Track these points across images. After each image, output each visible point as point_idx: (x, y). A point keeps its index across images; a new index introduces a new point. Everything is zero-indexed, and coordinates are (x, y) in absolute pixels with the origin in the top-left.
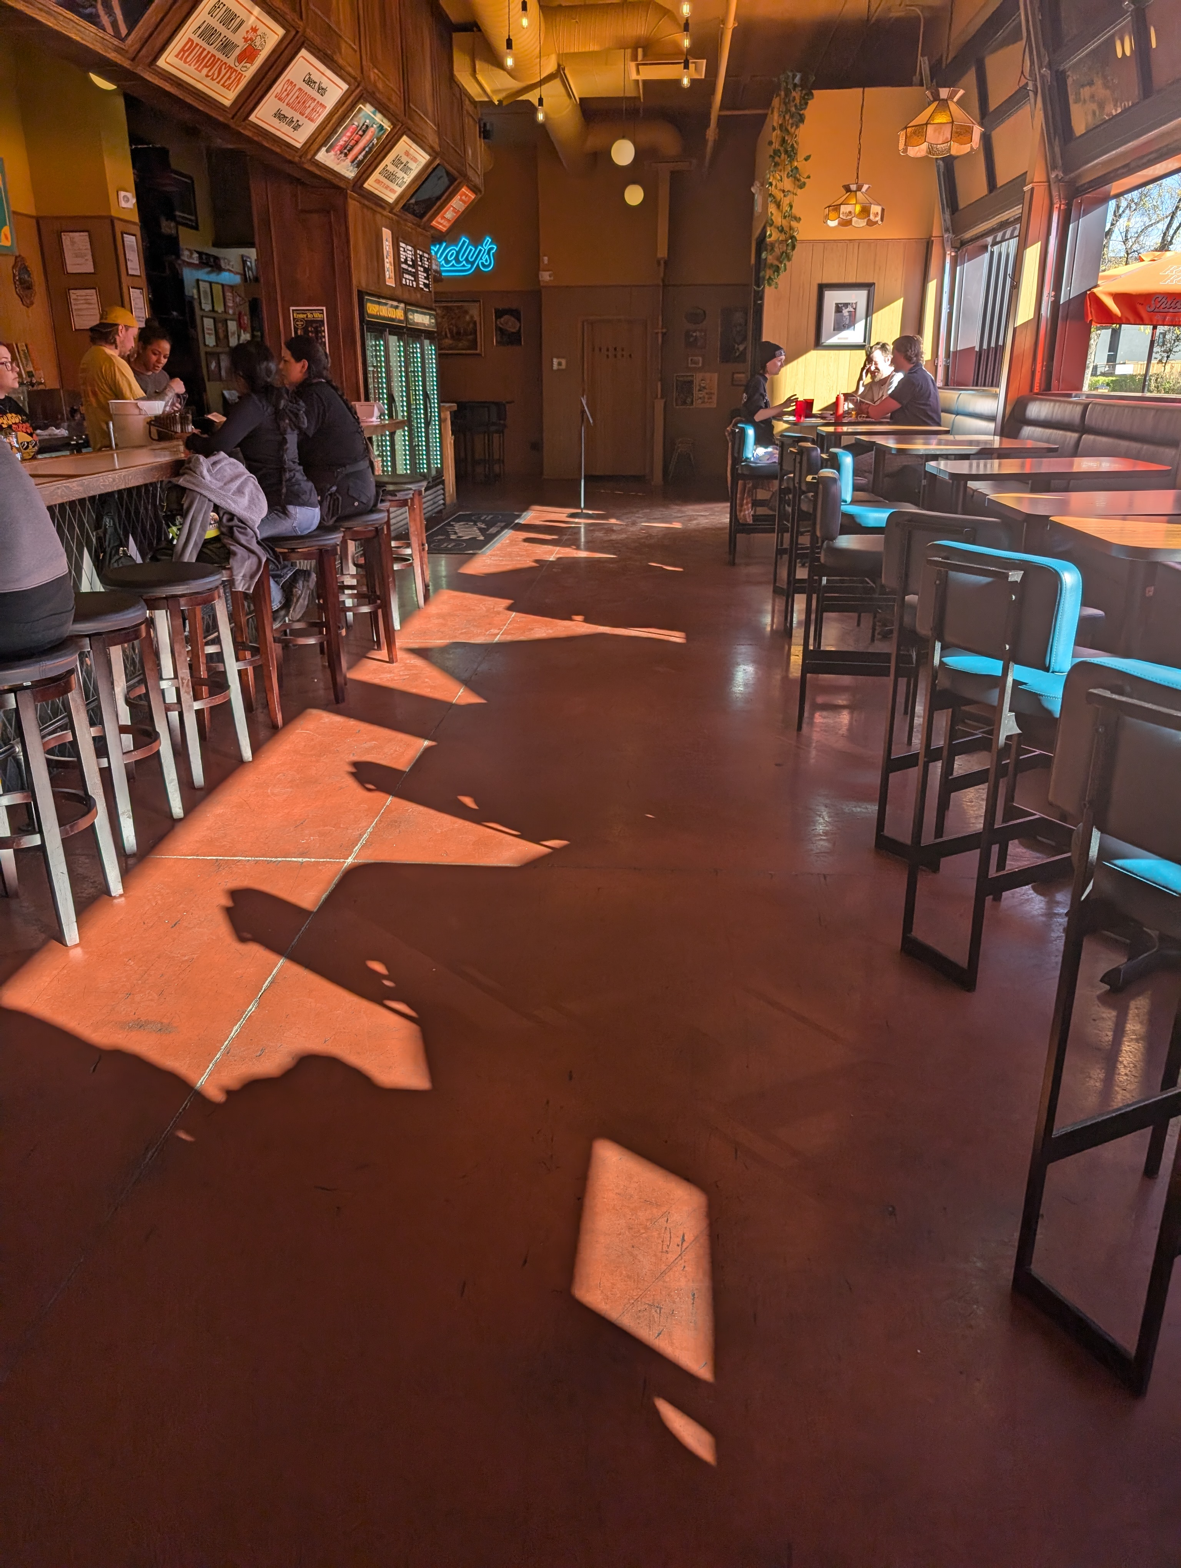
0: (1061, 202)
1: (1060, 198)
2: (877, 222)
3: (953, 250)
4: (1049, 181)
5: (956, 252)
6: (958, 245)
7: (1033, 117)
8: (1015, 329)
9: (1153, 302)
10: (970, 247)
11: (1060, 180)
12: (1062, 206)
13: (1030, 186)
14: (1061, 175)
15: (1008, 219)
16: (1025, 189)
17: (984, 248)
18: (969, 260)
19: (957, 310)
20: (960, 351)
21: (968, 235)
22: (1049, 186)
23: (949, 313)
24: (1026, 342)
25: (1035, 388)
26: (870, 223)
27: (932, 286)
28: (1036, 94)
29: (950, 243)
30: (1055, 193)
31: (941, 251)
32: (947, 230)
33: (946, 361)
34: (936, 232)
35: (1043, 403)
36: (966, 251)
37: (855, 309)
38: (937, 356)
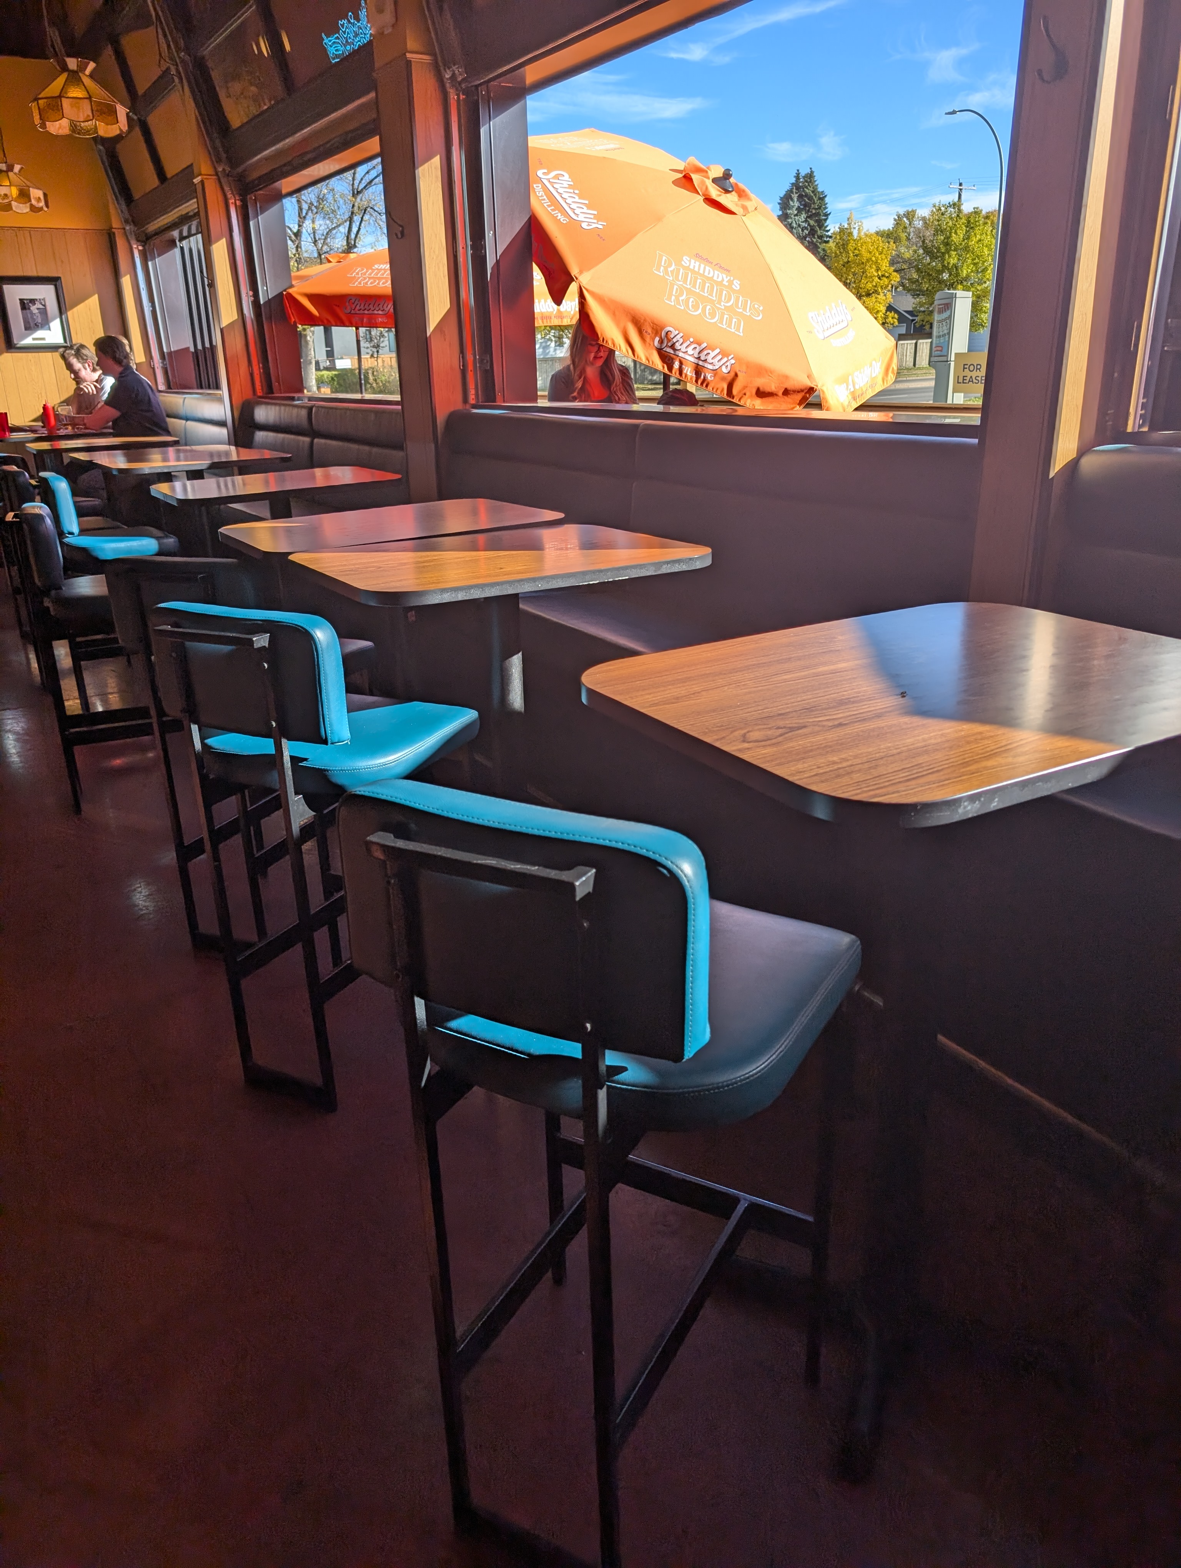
0: (235, 197)
1: (232, 193)
2: (41, 209)
3: (139, 244)
4: (217, 174)
5: (143, 246)
6: (144, 239)
7: (184, 104)
8: (222, 330)
9: (347, 304)
10: (157, 241)
11: (228, 175)
12: (237, 202)
13: (199, 178)
14: (228, 169)
15: (188, 213)
16: (196, 181)
17: (172, 244)
18: (159, 255)
19: (160, 309)
20: (175, 352)
21: (152, 227)
22: (219, 180)
23: (152, 311)
24: (237, 343)
25: (258, 391)
26: (33, 209)
27: (126, 282)
28: (181, 79)
29: (133, 235)
30: (227, 189)
31: (126, 244)
32: (126, 221)
33: (163, 363)
34: (116, 223)
35: (269, 407)
36: (154, 246)
37: (44, 305)
38: (151, 358)
